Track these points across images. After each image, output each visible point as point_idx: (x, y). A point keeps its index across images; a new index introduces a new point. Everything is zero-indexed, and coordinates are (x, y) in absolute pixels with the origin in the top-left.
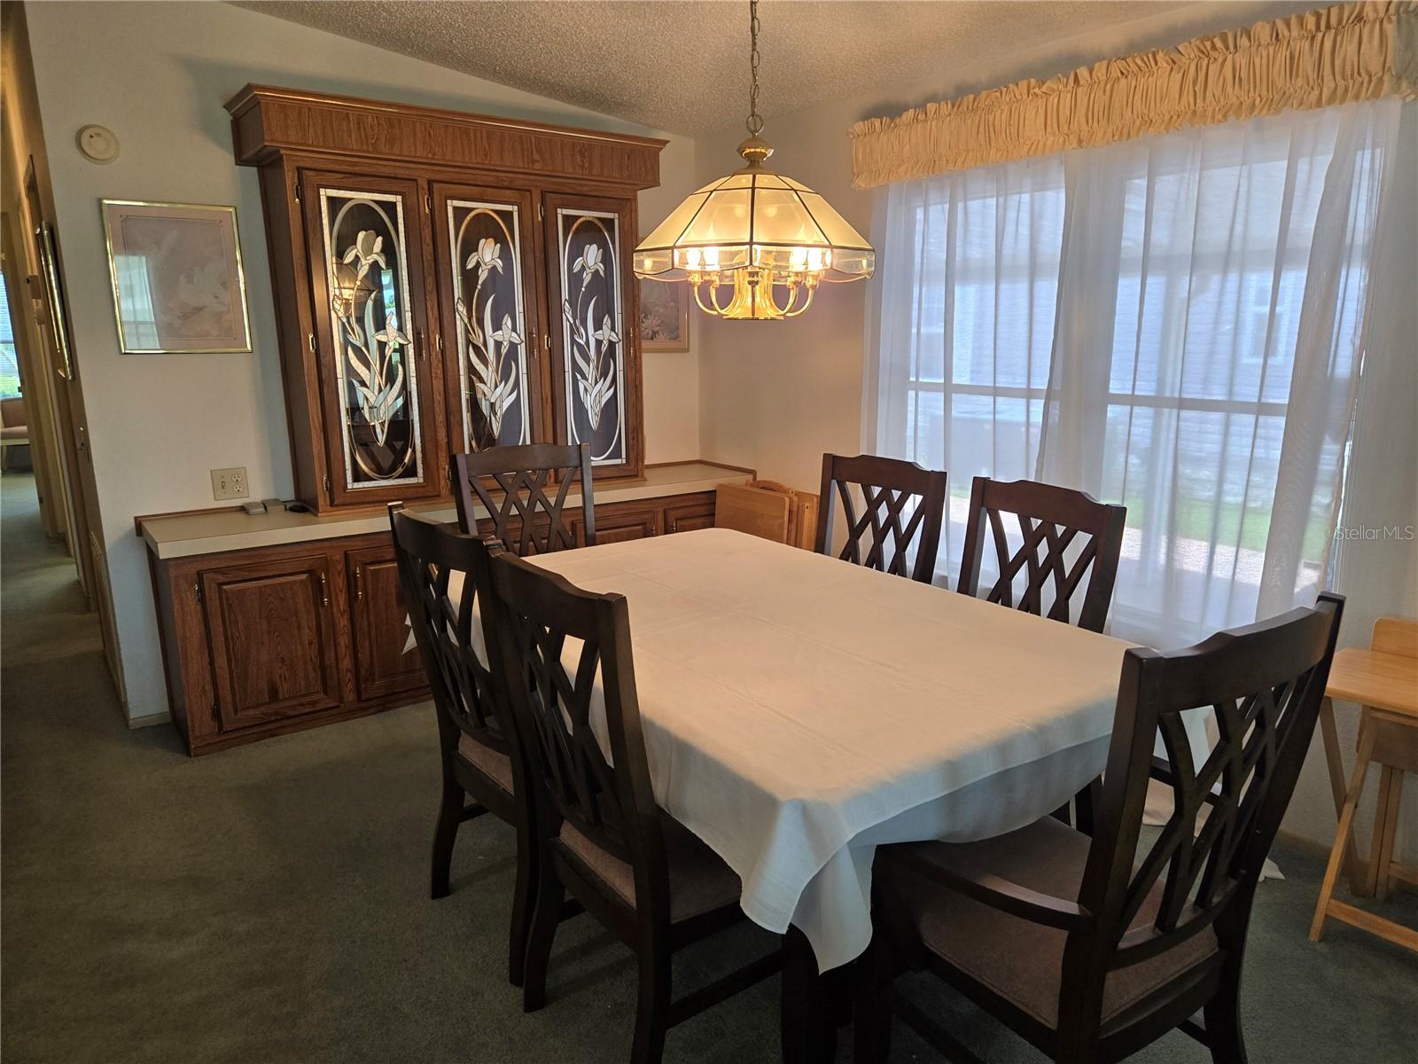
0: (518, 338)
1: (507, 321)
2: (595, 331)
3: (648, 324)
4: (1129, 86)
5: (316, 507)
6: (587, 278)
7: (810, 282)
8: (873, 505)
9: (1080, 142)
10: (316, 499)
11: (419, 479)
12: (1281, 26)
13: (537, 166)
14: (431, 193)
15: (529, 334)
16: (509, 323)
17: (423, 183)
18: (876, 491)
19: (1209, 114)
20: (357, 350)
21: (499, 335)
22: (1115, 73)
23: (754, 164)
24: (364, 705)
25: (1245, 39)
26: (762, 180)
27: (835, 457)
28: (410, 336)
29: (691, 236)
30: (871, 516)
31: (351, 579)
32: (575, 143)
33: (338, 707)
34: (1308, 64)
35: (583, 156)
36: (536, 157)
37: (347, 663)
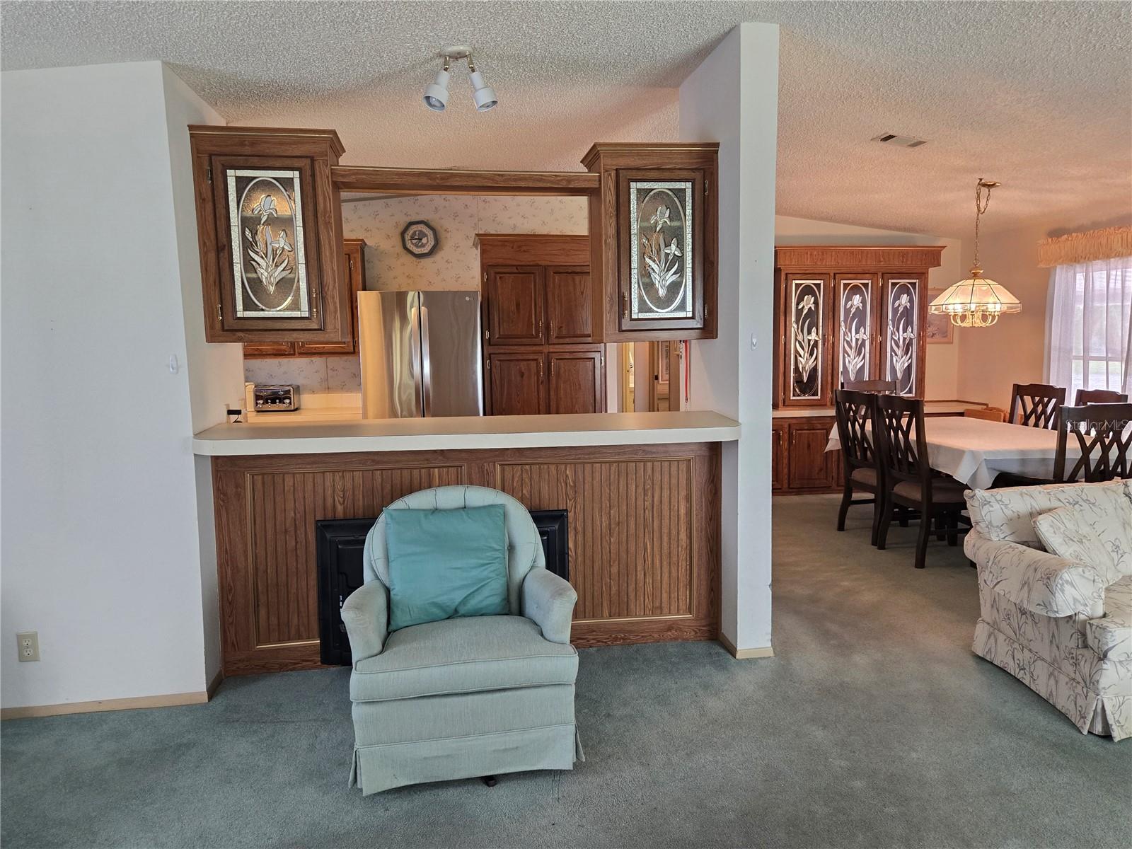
0: (867, 337)
1: (862, 330)
2: (903, 333)
3: (930, 330)
5: (778, 407)
6: (901, 309)
7: (996, 314)
8: (1035, 405)
10: (778, 404)
11: (819, 397)
13: (882, 263)
14: (835, 279)
15: (871, 335)
16: (863, 331)
17: (832, 275)
18: (1037, 399)
20: (800, 343)
21: (858, 336)
23: (975, 276)
24: (791, 490)
26: (978, 281)
27: (1018, 386)
28: (821, 337)
29: (951, 301)
30: (1034, 411)
31: (790, 435)
32: (899, 252)
33: (780, 489)
35: (903, 257)
36: (882, 259)
37: (786, 471)
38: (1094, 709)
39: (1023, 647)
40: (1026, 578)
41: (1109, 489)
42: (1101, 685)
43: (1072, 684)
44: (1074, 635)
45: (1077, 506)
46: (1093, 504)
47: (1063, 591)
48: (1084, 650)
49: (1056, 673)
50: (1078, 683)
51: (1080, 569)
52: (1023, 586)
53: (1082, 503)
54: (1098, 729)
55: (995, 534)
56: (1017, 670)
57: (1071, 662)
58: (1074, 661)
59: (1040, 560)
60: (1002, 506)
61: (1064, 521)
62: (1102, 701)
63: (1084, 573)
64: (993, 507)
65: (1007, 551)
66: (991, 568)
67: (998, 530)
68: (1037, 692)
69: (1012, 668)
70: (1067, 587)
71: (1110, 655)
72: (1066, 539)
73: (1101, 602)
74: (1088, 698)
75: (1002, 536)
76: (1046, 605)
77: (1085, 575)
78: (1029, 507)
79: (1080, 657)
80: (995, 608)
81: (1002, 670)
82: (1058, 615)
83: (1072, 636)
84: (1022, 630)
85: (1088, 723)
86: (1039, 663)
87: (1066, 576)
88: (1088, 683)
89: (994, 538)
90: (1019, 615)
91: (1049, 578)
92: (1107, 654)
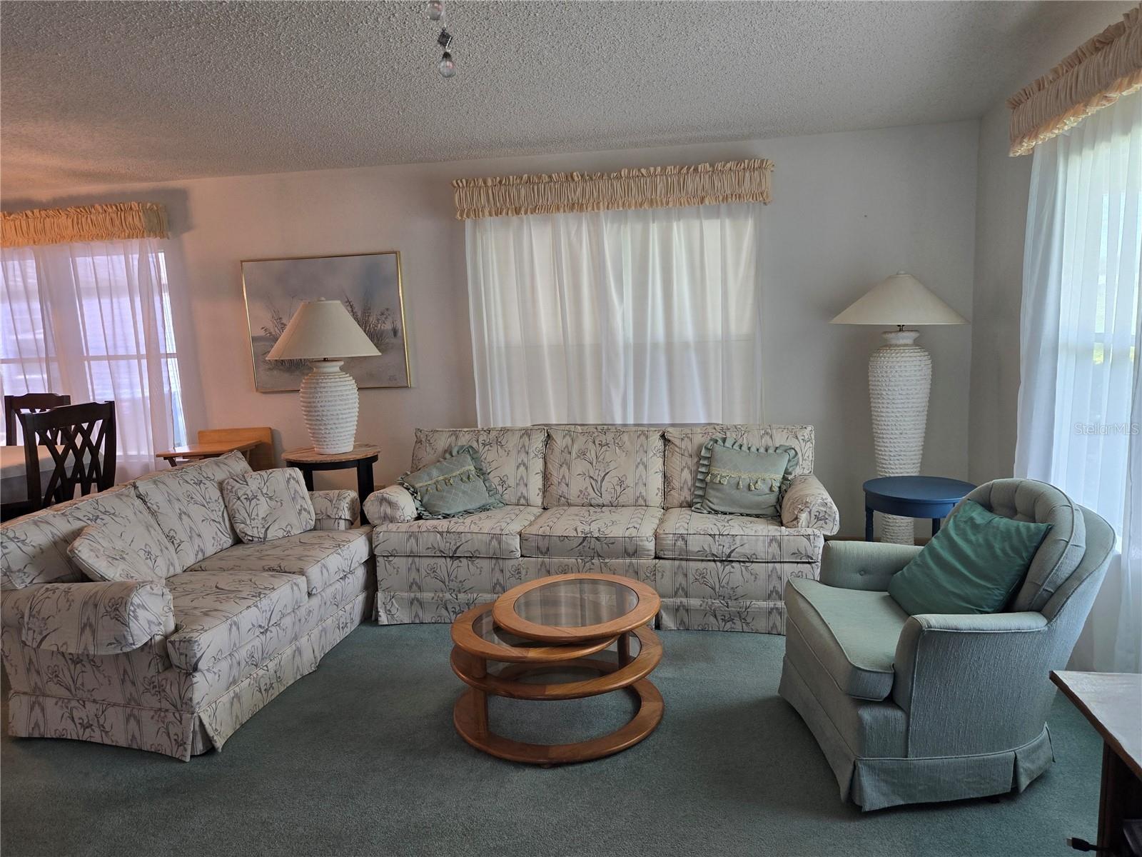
4: (50, 221)
9: (34, 242)
12: (105, 207)
19: (87, 236)
22: (44, 215)
25: (93, 209)
34: (117, 222)
38: (192, 729)
39: (84, 702)
40: (85, 620)
41: (122, 495)
42: (195, 701)
43: (160, 715)
44: (152, 663)
45: (99, 521)
46: (113, 514)
47: (136, 618)
48: (166, 672)
49: (136, 712)
50: (167, 710)
51: (148, 587)
52: (83, 630)
53: (103, 517)
54: (200, 747)
55: (19, 581)
56: (81, 732)
57: (153, 692)
58: (157, 689)
59: (97, 592)
60: (19, 544)
61: (100, 540)
62: (199, 717)
63: (153, 590)
64: (7, 548)
65: (45, 595)
66: (28, 624)
67: (21, 574)
68: (114, 744)
69: (73, 732)
70: (140, 612)
71: (200, 665)
72: (110, 560)
73: (171, 614)
74: (183, 722)
75: (28, 580)
76: (120, 640)
77: (154, 592)
78: (50, 536)
79: (164, 682)
80: (33, 671)
81: (60, 740)
82: (134, 647)
83: (150, 663)
84: (79, 682)
85: (189, 748)
86: (111, 710)
87: (136, 600)
88: (179, 706)
89: (20, 587)
90: (72, 667)
91: (116, 609)
92: (197, 666)
